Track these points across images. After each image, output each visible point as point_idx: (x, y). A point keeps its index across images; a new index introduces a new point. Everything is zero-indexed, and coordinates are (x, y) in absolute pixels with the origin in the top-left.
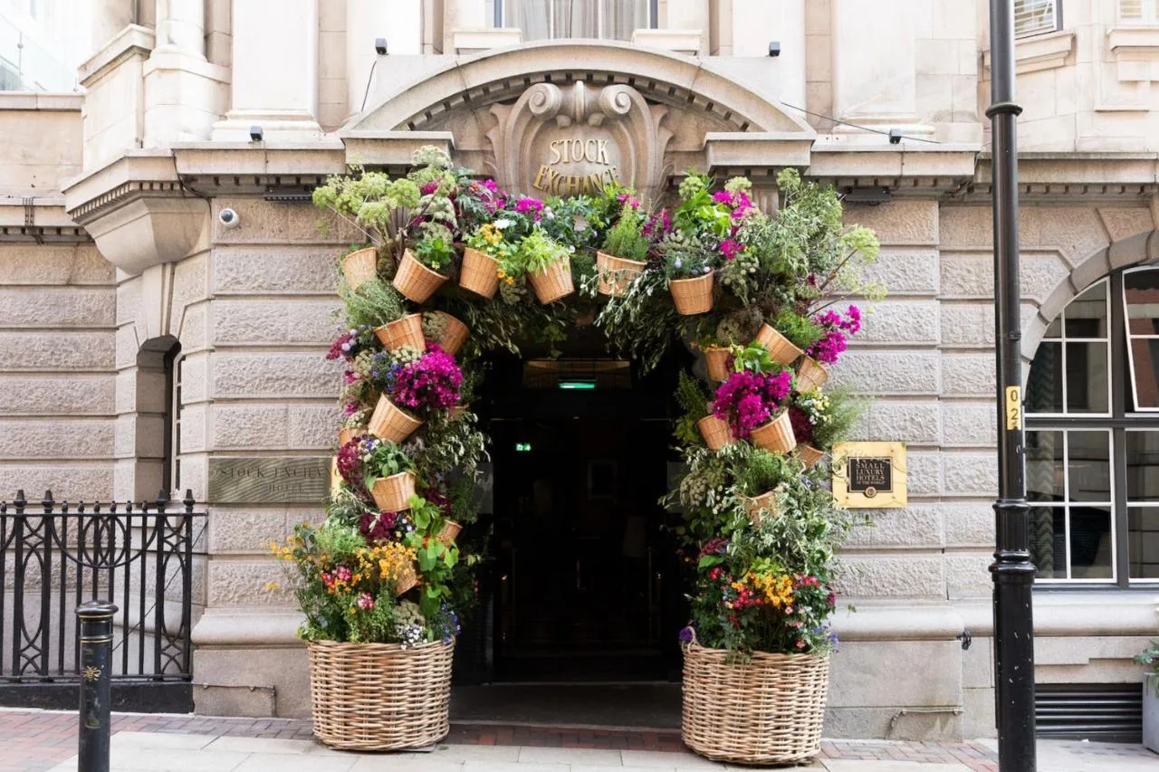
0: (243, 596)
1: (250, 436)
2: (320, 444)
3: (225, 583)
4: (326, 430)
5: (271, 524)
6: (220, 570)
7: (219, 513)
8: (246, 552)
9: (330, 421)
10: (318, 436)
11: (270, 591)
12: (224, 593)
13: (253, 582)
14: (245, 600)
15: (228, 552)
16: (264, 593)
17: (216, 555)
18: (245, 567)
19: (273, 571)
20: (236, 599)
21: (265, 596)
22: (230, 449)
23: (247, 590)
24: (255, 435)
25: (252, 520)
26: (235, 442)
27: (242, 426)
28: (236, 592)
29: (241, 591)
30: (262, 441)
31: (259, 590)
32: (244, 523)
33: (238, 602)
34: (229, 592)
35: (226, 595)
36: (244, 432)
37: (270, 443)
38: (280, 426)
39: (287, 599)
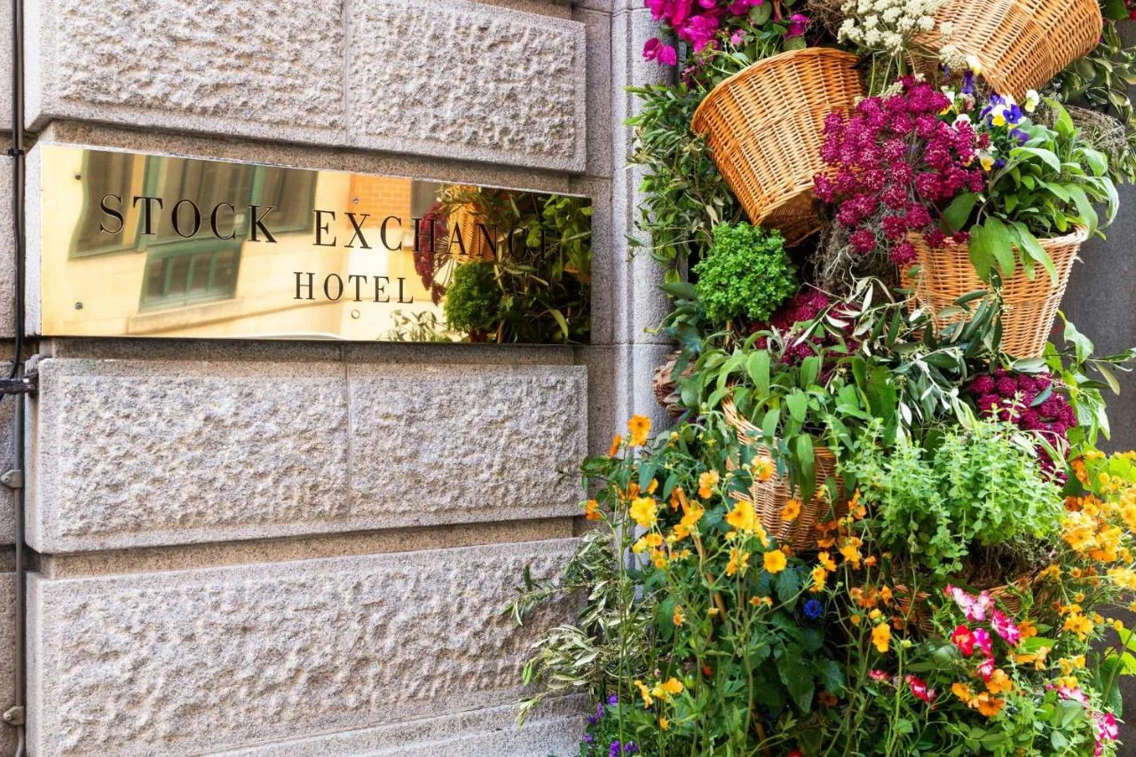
0: (194, 709)
1: (211, 76)
2: (454, 139)
3: (117, 669)
4: (475, 92)
5: (299, 424)
6: (94, 616)
7: (89, 381)
8: (200, 535)
9: (486, 61)
10: (448, 112)
11: (292, 679)
12: (112, 709)
13: (229, 652)
14: (196, 724)
15: (127, 540)
16: (271, 688)
17: (66, 559)
18: (196, 595)
19: (303, 599)
20: (163, 728)
21: (274, 700)
22: (128, 117)
23: (208, 687)
24: (234, 76)
25: (224, 407)
26: (150, 93)
27: (181, 31)
28: (164, 700)
29: (187, 692)
30: (257, 101)
31: (251, 680)
32: (193, 423)
33: (170, 737)
34: (135, 701)
35: (120, 718)
36: (187, 54)
37: (288, 113)
38: (319, 54)
39: (351, 700)
